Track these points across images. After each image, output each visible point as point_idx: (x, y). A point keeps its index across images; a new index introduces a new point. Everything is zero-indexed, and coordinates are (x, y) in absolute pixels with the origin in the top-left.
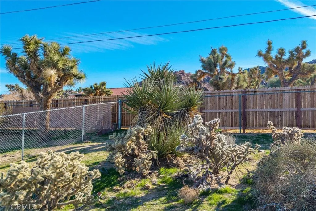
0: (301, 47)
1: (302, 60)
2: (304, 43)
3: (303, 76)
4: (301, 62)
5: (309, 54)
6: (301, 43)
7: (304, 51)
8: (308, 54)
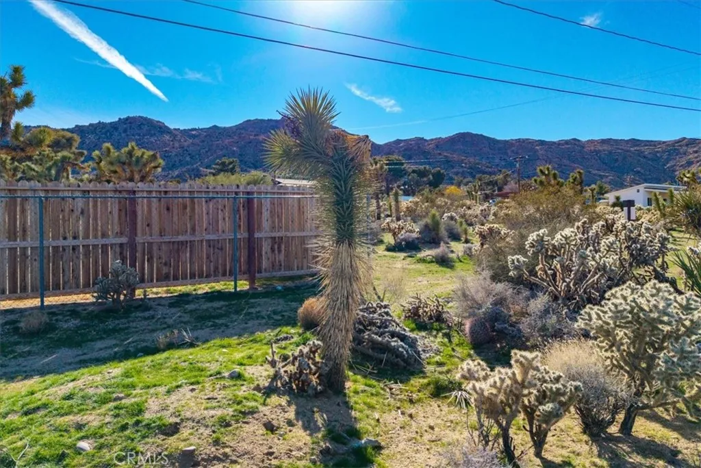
0: (10, 81)
1: (12, 113)
2: (17, 70)
3: (14, 153)
4: (11, 118)
5: (30, 102)
6: (10, 71)
7: (19, 92)
8: (27, 101)
